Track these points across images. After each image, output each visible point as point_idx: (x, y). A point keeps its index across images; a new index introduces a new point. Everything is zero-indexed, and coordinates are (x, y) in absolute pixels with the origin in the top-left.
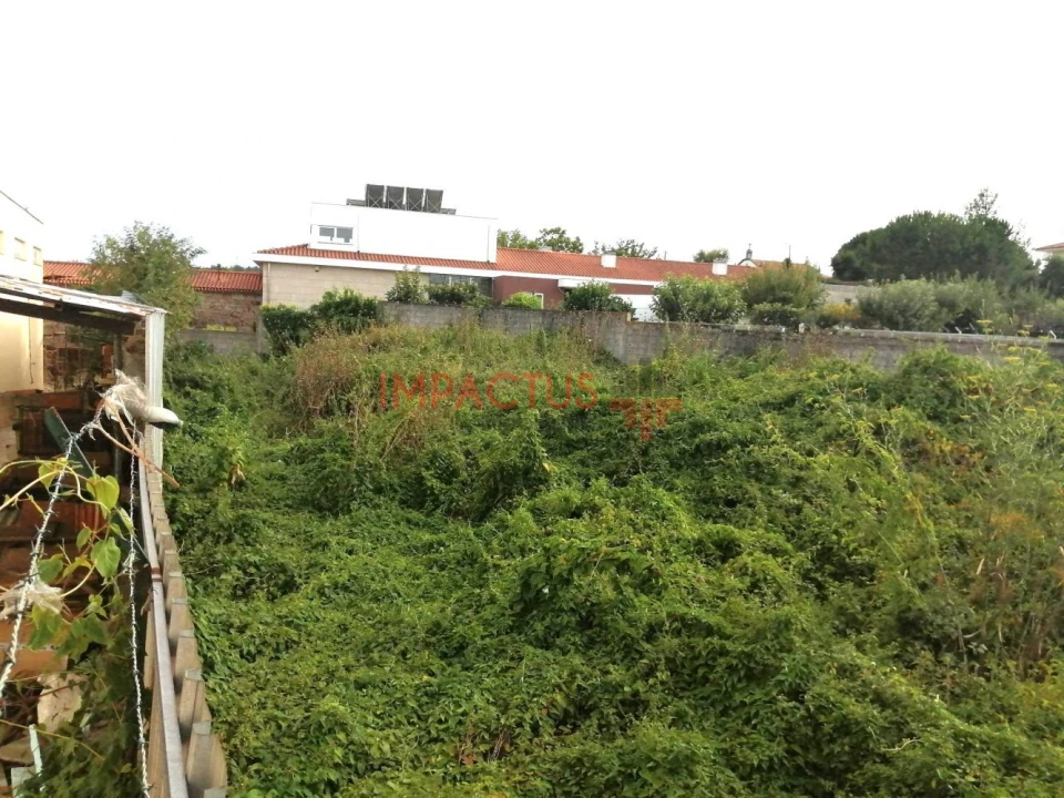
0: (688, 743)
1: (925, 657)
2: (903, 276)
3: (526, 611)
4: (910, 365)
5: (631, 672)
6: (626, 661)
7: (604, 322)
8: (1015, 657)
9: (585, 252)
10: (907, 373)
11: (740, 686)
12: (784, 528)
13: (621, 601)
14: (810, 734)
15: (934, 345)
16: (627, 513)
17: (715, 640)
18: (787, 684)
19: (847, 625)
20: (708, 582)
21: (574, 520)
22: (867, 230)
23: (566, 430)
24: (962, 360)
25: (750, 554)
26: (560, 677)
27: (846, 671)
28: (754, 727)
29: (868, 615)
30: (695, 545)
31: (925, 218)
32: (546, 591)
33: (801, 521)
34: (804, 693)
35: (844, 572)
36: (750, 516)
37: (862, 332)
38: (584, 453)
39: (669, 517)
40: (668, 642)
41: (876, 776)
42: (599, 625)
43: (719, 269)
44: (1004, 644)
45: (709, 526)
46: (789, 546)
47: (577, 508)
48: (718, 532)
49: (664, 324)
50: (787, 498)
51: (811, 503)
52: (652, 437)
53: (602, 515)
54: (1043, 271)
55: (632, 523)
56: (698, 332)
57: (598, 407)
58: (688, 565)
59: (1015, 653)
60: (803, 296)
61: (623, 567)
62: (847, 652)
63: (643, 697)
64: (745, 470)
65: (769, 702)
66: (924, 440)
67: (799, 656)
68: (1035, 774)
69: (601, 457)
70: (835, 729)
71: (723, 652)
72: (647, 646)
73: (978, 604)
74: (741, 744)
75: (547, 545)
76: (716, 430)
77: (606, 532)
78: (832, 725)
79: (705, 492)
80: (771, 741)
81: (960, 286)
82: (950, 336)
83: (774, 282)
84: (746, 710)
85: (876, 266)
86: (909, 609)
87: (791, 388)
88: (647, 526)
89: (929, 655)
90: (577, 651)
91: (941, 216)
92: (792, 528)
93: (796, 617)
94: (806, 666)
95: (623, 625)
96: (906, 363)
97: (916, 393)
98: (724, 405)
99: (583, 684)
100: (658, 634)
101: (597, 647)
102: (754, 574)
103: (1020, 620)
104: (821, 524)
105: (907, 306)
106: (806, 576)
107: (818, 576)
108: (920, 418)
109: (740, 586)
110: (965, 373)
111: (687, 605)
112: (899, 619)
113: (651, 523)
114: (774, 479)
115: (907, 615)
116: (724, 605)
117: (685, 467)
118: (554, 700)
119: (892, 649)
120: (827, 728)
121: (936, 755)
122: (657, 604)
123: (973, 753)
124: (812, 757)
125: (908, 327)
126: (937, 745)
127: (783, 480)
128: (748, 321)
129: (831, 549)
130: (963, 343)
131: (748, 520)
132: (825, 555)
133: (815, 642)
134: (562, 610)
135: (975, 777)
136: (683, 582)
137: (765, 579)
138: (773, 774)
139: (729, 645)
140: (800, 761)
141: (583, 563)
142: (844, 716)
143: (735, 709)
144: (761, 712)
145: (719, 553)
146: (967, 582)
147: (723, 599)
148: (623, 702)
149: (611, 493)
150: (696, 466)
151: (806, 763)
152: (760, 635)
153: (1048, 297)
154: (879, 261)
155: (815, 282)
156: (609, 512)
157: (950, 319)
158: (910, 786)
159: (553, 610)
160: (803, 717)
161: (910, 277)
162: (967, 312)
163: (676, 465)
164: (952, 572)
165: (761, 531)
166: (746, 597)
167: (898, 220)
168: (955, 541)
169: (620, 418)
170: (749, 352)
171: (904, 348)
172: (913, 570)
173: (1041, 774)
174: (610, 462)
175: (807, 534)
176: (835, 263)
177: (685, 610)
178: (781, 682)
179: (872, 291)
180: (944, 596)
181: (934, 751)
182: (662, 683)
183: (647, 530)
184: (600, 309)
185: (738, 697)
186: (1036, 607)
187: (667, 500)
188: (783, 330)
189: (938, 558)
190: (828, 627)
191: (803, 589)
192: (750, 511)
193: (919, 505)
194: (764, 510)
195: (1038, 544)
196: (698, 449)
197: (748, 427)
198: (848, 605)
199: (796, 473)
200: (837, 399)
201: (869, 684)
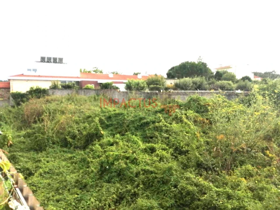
0: (151, 203)
2: (184, 77)
3: (102, 173)
4: (190, 100)
5: (133, 186)
6: (131, 183)
7: (112, 92)
8: (224, 170)
9: (103, 73)
10: (189, 102)
11: (161, 186)
12: (165, 143)
13: (128, 168)
14: (180, 196)
15: (196, 94)
16: (126, 143)
17: (154, 175)
18: (173, 184)
19: (184, 166)
20: (149, 159)
21: (112, 147)
22: (174, 66)
23: (106, 122)
24: (202, 98)
25: (158, 151)
26: (114, 190)
27: (187, 179)
28: (166, 196)
29: (189, 163)
30: (145, 150)
31: (187, 63)
32: (107, 167)
33: (169, 141)
34: (177, 186)
35: (181, 153)
36: (157, 141)
37: (176, 91)
38: (111, 128)
39: (136, 143)
40: (142, 177)
41: (198, 205)
42: (123, 175)
43: (139, 76)
44: (221, 167)
45: (147, 145)
46: (167, 148)
47: (112, 143)
48: (150, 146)
49: (128, 92)
50: (165, 135)
51: (171, 136)
52: (129, 122)
53: (119, 144)
54: (216, 74)
55: (127, 146)
56: (137, 93)
57: (114, 115)
58: (144, 155)
59: (224, 169)
60: (161, 83)
61: (127, 158)
62: (188, 175)
63: (137, 192)
64: (154, 129)
65: (169, 189)
66: (196, 118)
67: (175, 176)
68: (235, 199)
69: (116, 128)
70: (186, 194)
71: (156, 178)
72: (136, 179)
73: (214, 158)
74: (163, 201)
75: (107, 155)
76: (146, 119)
77: (121, 149)
78: (185, 193)
79: (145, 135)
80: (171, 199)
81: (197, 79)
82: (196, 91)
83: (154, 80)
84: (164, 192)
85: (177, 75)
86: (199, 161)
88: (131, 146)
89: (206, 172)
90: (118, 182)
92: (167, 143)
93: (173, 166)
94: (177, 179)
95: (129, 174)
96: (189, 99)
97: (192, 106)
99: (121, 191)
100: (139, 175)
101: (123, 180)
102: (160, 156)
103: (224, 160)
104: (174, 141)
105: (186, 84)
106: (172, 155)
107: (175, 154)
108: (194, 112)
109: (157, 159)
110: (203, 101)
111: (145, 166)
112: (197, 164)
113: (132, 145)
114: (161, 131)
115: (198, 162)
117: (139, 129)
118: (113, 197)
119: (197, 171)
120: (184, 194)
122: (137, 167)
123: (220, 196)
124: (181, 202)
125: (186, 90)
126: (212, 195)
127: (164, 131)
128: (148, 90)
129: (177, 147)
130: (200, 93)
131: (156, 142)
132: (176, 149)
133: (178, 172)
134: (112, 172)
135: (222, 202)
136: (143, 160)
137: (163, 157)
138: (173, 208)
139: (157, 176)
140: (178, 203)
141: (117, 158)
142: (188, 190)
143: (160, 192)
144: (168, 192)
145: (150, 151)
146: (210, 152)
147: (154, 164)
148: (132, 195)
149: (121, 138)
150: (141, 129)
151: (180, 204)
152: (164, 172)
153: (217, 80)
154: (178, 73)
155: (163, 79)
156: (121, 143)
157: (196, 87)
158: (207, 206)
159: (110, 172)
160: (178, 192)
161: (186, 77)
162: (199, 85)
163: (136, 129)
164: (207, 150)
165: (160, 144)
166: (159, 162)
167: (181, 63)
168: (206, 142)
169: (120, 117)
170: (150, 98)
171: (187, 95)
172: (199, 151)
173: (236, 198)
174: (119, 130)
175: (171, 144)
176: (167, 74)
177: (145, 168)
178: (172, 184)
179: (176, 81)
180: (207, 157)
181: (212, 197)
182: (141, 188)
183: (132, 147)
184: (111, 89)
185: (161, 189)
186: (227, 157)
187: (135, 138)
188: (157, 92)
189: (204, 148)
190: (180, 168)
191: (172, 158)
192: (156, 139)
193: (198, 135)
194: (160, 139)
195: (226, 141)
196: (142, 125)
197: (153, 118)
198: (183, 161)
199: (167, 128)
200: (176, 110)
201: (193, 182)
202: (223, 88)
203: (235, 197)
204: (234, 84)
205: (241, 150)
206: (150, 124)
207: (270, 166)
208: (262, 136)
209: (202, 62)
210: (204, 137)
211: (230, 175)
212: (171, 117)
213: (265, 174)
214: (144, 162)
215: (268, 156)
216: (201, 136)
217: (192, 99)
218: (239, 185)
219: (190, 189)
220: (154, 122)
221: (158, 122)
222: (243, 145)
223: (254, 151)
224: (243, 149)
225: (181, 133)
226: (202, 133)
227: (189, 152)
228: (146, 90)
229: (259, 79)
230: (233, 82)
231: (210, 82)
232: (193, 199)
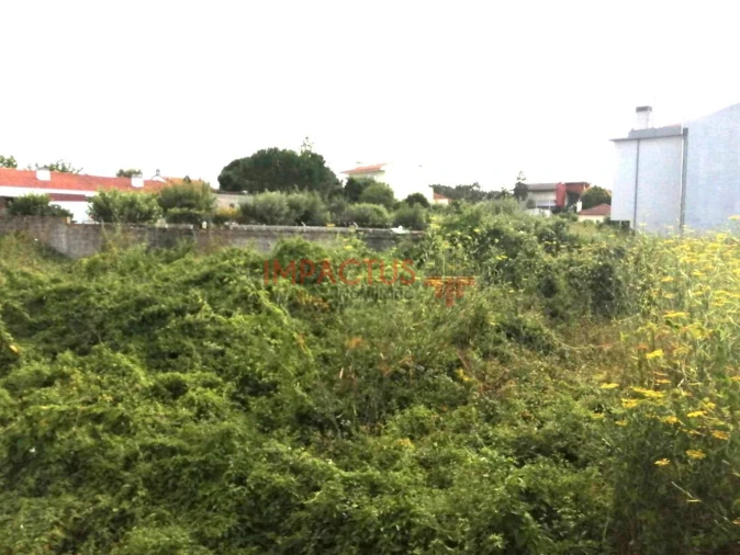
0: (170, 537)
1: (317, 436)
2: (266, 190)
3: (17, 467)
4: (282, 249)
5: (116, 496)
6: (111, 489)
7: (47, 225)
8: (363, 423)
9: (18, 168)
10: (280, 255)
11: (200, 485)
12: (214, 367)
13: (100, 445)
14: (253, 504)
15: (297, 236)
16: (93, 376)
17: (179, 457)
18: (233, 475)
19: (265, 425)
20: (166, 416)
21: (48, 389)
22: (239, 158)
23: (27, 315)
24: (312, 245)
25: (194, 390)
26: (56, 515)
27: (272, 457)
28: (215, 511)
29: (277, 416)
30: (152, 391)
31: (275, 151)
32: (33, 450)
33: (225, 361)
34: (246, 478)
35: (258, 390)
36: (189, 363)
37: (245, 227)
38: (47, 333)
39: (127, 374)
40: (144, 467)
41: (299, 519)
42: (84, 467)
43: (136, 182)
44: (358, 417)
45: (161, 375)
46: (220, 379)
47: (49, 378)
48: (168, 379)
49: (100, 226)
50: (214, 346)
51: (230, 347)
52: (105, 314)
53: (72, 380)
54: (346, 187)
55: (99, 383)
56: (129, 230)
57: (54, 295)
58: (150, 406)
59: (364, 421)
60: (202, 202)
61: (98, 419)
62: (274, 445)
63: (129, 512)
64: (180, 330)
65: (224, 490)
66: (295, 297)
67: (240, 454)
68: (387, 492)
69: (63, 334)
70: (269, 497)
71: (186, 464)
72: (127, 474)
73: (341, 395)
74: (207, 525)
75: (29, 414)
76: (156, 304)
77: (77, 394)
78: (267, 495)
79: (153, 350)
80: (228, 517)
81: (301, 196)
82: (300, 228)
83: (180, 192)
84: (208, 500)
85: (247, 182)
86: (302, 407)
87: (206, 269)
88: (111, 383)
89: (318, 434)
90: (68, 491)
91: (284, 151)
92: (220, 367)
93: (234, 429)
94: (244, 460)
95: (105, 463)
96: (279, 248)
98: (159, 285)
99: (77, 516)
100: (134, 463)
101: (85, 484)
102: (199, 404)
103: (364, 400)
104: (239, 360)
105: (271, 209)
106: (233, 397)
107: (242, 396)
108: (291, 283)
109: (191, 414)
110: (314, 253)
111: (153, 436)
112: (297, 415)
113: (114, 380)
114: (202, 334)
115: (301, 411)
116: (180, 430)
117: (135, 334)
118: (54, 535)
119: (297, 435)
120: (263, 497)
121: (334, 497)
122: (129, 441)
123: (353, 490)
124: (257, 519)
125: (273, 223)
126: (334, 491)
127: (209, 334)
128: (164, 220)
129: (247, 376)
130: (308, 232)
131: (188, 366)
132: (244, 381)
133: (248, 442)
134: (49, 463)
135: (357, 503)
136: (148, 420)
137: (207, 406)
138: (232, 539)
139: (189, 458)
140: (249, 524)
141: (64, 422)
142: (274, 487)
143: (199, 502)
144: (219, 499)
145: (170, 393)
146: (332, 383)
147: (179, 426)
148: (113, 521)
149: (77, 362)
150: (143, 332)
151: (254, 525)
152: (210, 446)
153: (350, 202)
154: (251, 179)
155: (209, 193)
156: (78, 377)
157: (297, 216)
158: (321, 520)
159: (42, 465)
160: (247, 495)
161: (271, 190)
162: (306, 212)
163: (127, 333)
164: (324, 378)
165: (199, 373)
166: (196, 422)
167: (258, 152)
168: (321, 358)
169: (75, 301)
170: (169, 244)
171: (274, 237)
172: (302, 381)
173: (390, 490)
174: (71, 338)
175: (230, 369)
176: (222, 179)
177: (152, 440)
178: (229, 475)
179: (246, 198)
180: (323, 395)
181: (333, 495)
182: (143, 498)
183: (112, 387)
184: (42, 215)
185: (200, 493)
186: (371, 390)
187: (125, 360)
188: (191, 227)
189: (316, 372)
190: (254, 430)
191: (233, 407)
192: (188, 359)
193: (302, 341)
194: (199, 357)
195: (368, 353)
196: (144, 320)
197: (178, 299)
198: (263, 411)
199: (218, 327)
200: (244, 278)
201: (287, 462)
202: (362, 221)
203: (388, 489)
204: (389, 212)
205: (402, 371)
206: (169, 318)
207: (465, 403)
208: (448, 334)
209: (313, 152)
210: (317, 346)
211: (379, 434)
212: (230, 296)
213: (454, 424)
214: (149, 427)
215: (461, 381)
216: (310, 344)
217: (285, 248)
218: (396, 457)
219: (279, 483)
220: (180, 312)
221: (192, 312)
222: (407, 360)
223: (431, 371)
224: (407, 368)
225: (256, 340)
226: (311, 336)
227: (278, 387)
228: (159, 221)
229: (445, 202)
230: (387, 206)
231: (332, 205)
232: (287, 508)
